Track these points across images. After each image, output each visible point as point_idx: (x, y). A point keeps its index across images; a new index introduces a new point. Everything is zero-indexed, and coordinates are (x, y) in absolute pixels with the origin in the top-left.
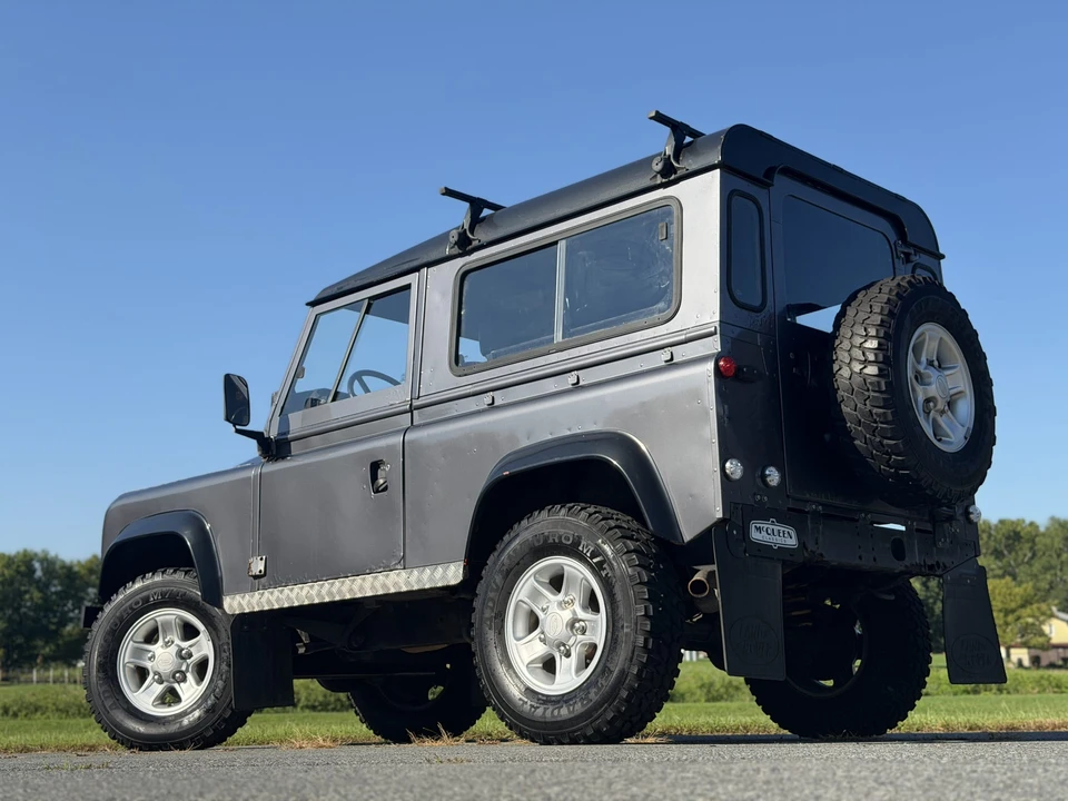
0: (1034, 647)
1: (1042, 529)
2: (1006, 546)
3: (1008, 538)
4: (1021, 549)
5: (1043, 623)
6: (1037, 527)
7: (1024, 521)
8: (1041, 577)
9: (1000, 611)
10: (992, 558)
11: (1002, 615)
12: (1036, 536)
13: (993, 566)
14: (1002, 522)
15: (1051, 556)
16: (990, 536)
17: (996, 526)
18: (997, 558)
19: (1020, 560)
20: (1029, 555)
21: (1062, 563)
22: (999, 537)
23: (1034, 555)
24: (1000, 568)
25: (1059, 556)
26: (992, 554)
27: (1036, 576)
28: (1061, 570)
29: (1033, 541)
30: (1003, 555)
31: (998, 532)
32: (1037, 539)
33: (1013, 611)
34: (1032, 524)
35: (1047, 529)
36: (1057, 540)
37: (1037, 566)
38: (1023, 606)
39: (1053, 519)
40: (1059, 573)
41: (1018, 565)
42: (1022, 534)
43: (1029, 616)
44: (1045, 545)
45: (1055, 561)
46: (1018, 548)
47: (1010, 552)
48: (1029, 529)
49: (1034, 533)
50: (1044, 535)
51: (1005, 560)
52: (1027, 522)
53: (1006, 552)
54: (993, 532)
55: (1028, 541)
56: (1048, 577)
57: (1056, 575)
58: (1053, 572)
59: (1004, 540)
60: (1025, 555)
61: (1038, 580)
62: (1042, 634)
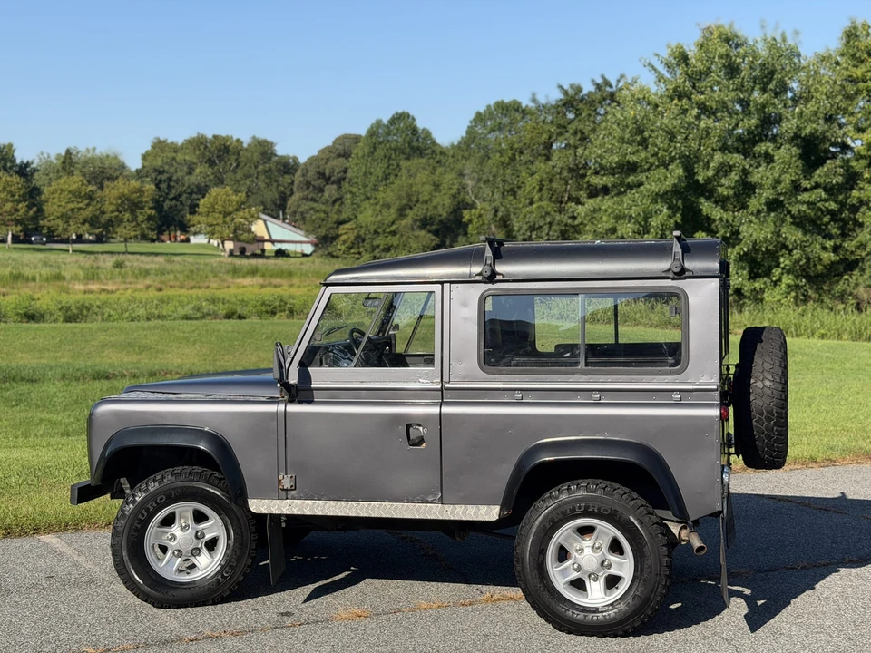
0: (243, 241)
1: (245, 145)
2: (217, 157)
3: (219, 150)
4: (229, 160)
5: (251, 223)
6: (242, 143)
7: (232, 138)
8: (242, 182)
9: (220, 213)
10: (207, 165)
11: (221, 216)
12: (241, 150)
13: (209, 173)
14: (215, 137)
15: (250, 167)
16: (206, 147)
17: (211, 141)
18: (210, 166)
19: (227, 168)
20: (235, 165)
21: (258, 172)
22: (212, 149)
23: (238, 166)
24: (213, 174)
25: (256, 167)
26: (206, 162)
27: (238, 181)
28: (257, 178)
29: (238, 154)
30: (216, 164)
31: (212, 145)
32: (241, 153)
33: (230, 214)
34: (238, 140)
35: (249, 145)
36: (256, 154)
37: (239, 174)
38: (237, 210)
39: (254, 138)
40: (255, 180)
41: (225, 172)
42: (230, 148)
43: (242, 218)
44: (247, 158)
45: (253, 171)
46: (226, 159)
47: (220, 162)
48: (235, 143)
49: (239, 148)
50: (246, 149)
51: (215, 168)
52: (235, 138)
53: (217, 162)
54: (209, 145)
55: (234, 154)
56: (248, 183)
57: (253, 181)
58: (251, 179)
59: (216, 152)
60: (231, 165)
61: (240, 185)
62: (249, 231)
